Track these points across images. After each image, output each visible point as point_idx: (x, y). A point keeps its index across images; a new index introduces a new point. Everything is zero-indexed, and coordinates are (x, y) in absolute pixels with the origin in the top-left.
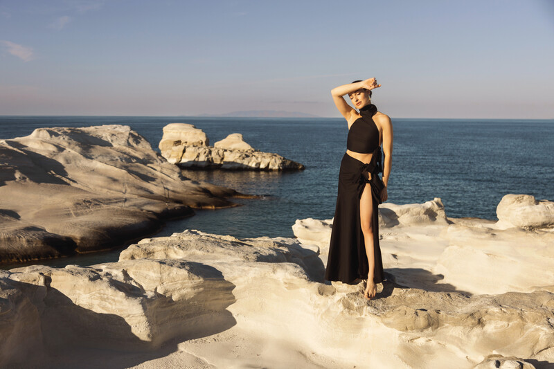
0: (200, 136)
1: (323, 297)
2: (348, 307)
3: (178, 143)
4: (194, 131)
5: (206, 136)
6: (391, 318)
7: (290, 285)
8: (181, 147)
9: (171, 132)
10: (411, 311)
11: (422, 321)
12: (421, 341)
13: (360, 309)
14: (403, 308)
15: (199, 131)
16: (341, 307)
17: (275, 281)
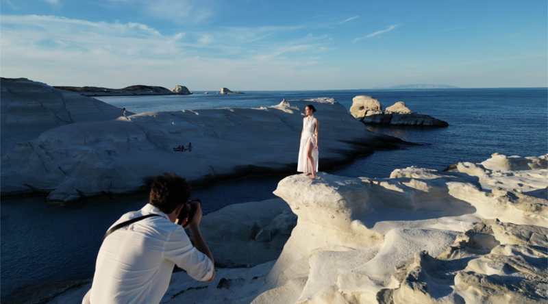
0: (376, 104)
1: (488, 198)
2: (500, 201)
3: (362, 108)
4: (372, 100)
5: (380, 104)
6: (520, 206)
7: (471, 192)
8: (364, 111)
9: (358, 101)
10: (529, 204)
11: (534, 208)
12: (533, 216)
13: (505, 203)
14: (525, 203)
15: (376, 101)
16: (497, 201)
17: (464, 190)
